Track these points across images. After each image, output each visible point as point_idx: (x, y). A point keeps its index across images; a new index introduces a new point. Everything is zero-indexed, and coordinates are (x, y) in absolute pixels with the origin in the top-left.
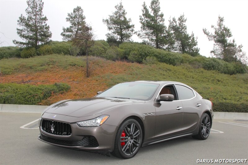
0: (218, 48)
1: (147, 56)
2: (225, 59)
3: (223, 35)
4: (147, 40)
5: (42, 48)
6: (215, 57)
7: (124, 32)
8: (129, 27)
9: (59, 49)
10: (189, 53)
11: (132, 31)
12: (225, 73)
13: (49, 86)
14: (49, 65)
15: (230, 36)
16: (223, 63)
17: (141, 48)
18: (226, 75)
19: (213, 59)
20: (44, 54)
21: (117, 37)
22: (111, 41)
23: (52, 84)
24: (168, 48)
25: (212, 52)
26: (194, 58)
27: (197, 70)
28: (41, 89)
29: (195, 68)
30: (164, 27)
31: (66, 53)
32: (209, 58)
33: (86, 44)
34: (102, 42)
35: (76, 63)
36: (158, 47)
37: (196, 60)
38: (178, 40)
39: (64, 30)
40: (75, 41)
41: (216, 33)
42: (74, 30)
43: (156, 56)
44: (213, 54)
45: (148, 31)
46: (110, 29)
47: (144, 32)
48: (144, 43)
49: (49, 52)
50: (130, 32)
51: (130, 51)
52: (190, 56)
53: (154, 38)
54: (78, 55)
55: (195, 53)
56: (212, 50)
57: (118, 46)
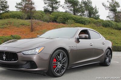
0: (112, 14)
1: (68, 19)
2: (116, 21)
3: (114, 6)
4: (68, 10)
5: (3, 15)
6: (109, 20)
7: (54, 5)
8: (57, 3)
9: (14, 16)
10: (94, 18)
11: (59, 5)
12: (116, 29)
13: (7, 37)
14: (7, 25)
15: (119, 7)
16: (114, 23)
17: (64, 15)
18: (117, 30)
20: (4, 19)
21: (50, 9)
22: (46, 11)
23: (9, 36)
24: (80, 15)
25: (107, 17)
26: (97, 20)
27: (99, 27)
28: (2, 39)
29: (97, 26)
30: (78, 2)
31: (18, 18)
32: (106, 20)
33: (31, 11)
34: (41, 11)
35: (25, 23)
36: (74, 14)
37: (98, 22)
38: (86, 10)
39: (17, 4)
40: (24, 10)
41: (110, 5)
42: (24, 4)
43: (73, 19)
44: (108, 18)
46: (45, 3)
47: (66, 5)
48: (66, 12)
49: (7, 17)
50: (57, 5)
51: (58, 17)
52: (94, 19)
53: (72, 9)
54: (26, 19)
55: (97, 18)
56: (107, 16)
57: (50, 14)
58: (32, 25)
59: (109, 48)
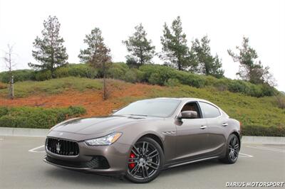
0: (244, 70)
1: (169, 78)
2: (252, 82)
3: (249, 56)
4: (168, 61)
5: (57, 71)
6: (241, 79)
7: (144, 54)
8: (149, 49)
9: (76, 72)
10: (214, 76)
11: (153, 52)
12: (252, 96)
13: (63, 109)
14: (64, 88)
15: (256, 57)
16: (249, 85)
17: (162, 70)
18: (253, 98)
19: (239, 81)
20: (60, 77)
21: (137, 59)
22: (131, 63)
23: (67, 107)
24: (190, 70)
25: (237, 74)
26: (219, 80)
27: (222, 93)
28: (55, 112)
29: (220, 90)
30: (187, 48)
31: (82, 76)
32: (235, 80)
33: (104, 64)
34: (122, 64)
35: (93, 86)
36: (180, 69)
37: (221, 82)
38: (201, 62)
39: (82, 52)
40: (92, 62)
41: (241, 54)
42: (92, 51)
43: (178, 78)
44: (238, 76)
45: (170, 52)
46: (130, 50)
47: (166, 53)
48: (166, 65)
49: (65, 75)
50: (150, 53)
51: (151, 73)
52: (214, 78)
53: (176, 59)
54: (96, 77)
55: (220, 75)
56: (237, 72)
57: (138, 68)
58: (105, 89)
59: (235, 133)
